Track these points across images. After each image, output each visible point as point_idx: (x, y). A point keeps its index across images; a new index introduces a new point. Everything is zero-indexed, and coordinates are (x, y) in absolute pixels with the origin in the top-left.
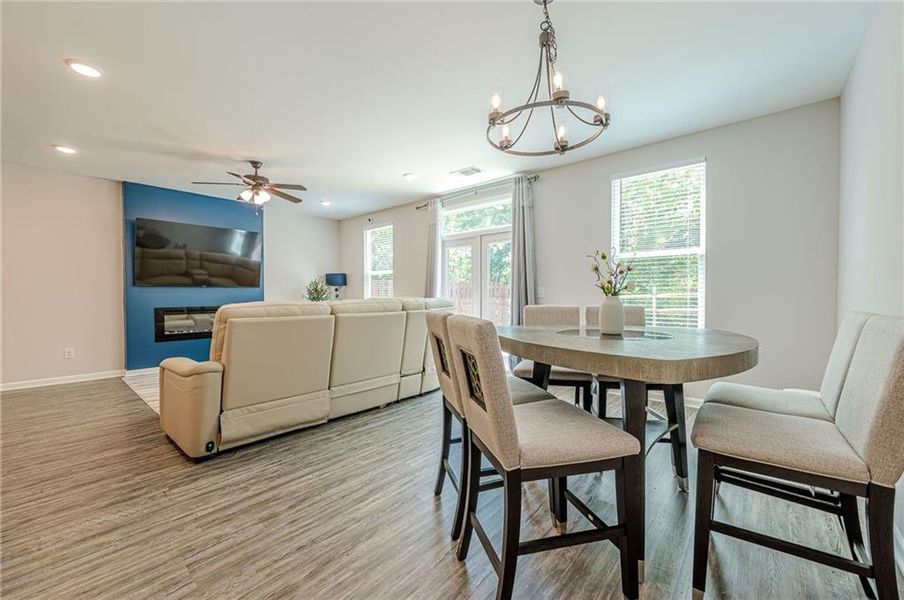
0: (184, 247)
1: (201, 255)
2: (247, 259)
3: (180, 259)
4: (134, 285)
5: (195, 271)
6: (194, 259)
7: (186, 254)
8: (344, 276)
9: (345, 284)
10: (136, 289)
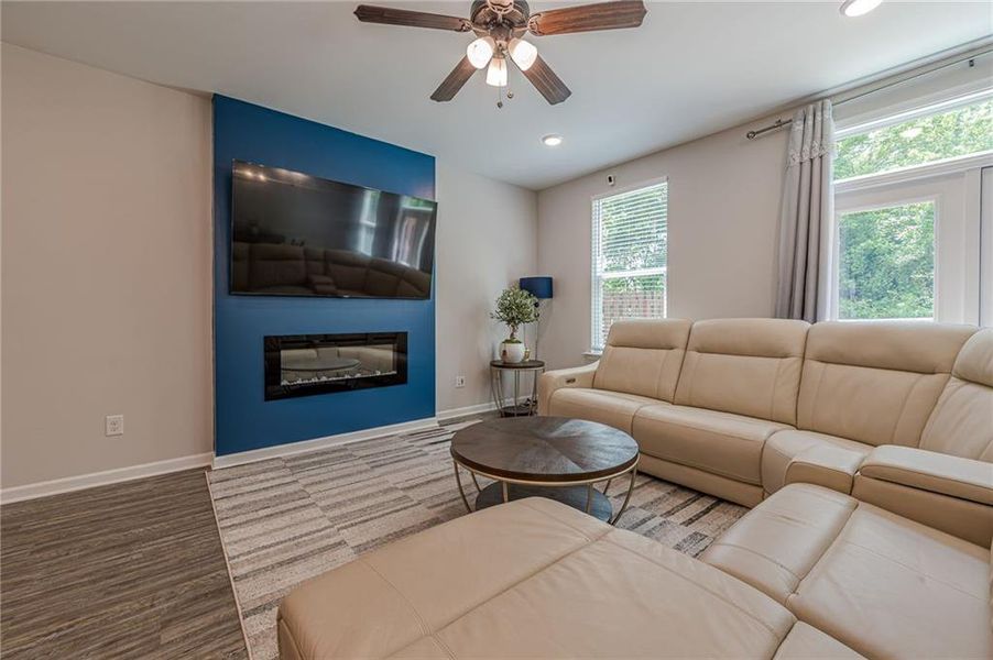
0: (302, 244)
1: (325, 254)
2: (387, 260)
3: (297, 259)
4: (230, 293)
5: (317, 279)
6: (316, 260)
7: (305, 252)
8: (550, 280)
9: (551, 296)
10: (234, 301)
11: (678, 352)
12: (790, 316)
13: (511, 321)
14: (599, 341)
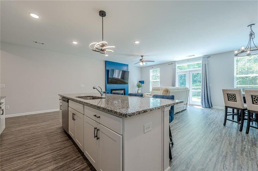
8: (143, 81)
11: (160, 91)
12: (173, 86)
13: (139, 87)
14: (151, 90)
